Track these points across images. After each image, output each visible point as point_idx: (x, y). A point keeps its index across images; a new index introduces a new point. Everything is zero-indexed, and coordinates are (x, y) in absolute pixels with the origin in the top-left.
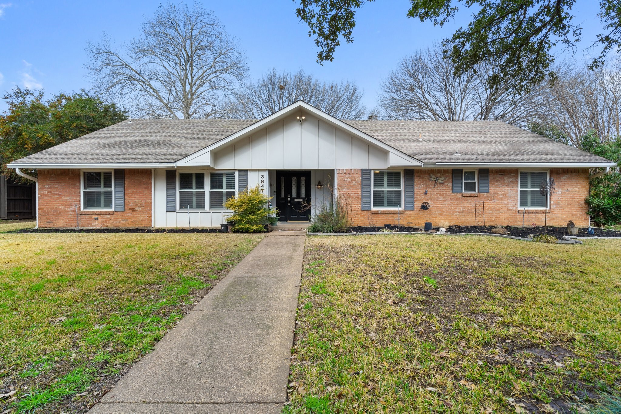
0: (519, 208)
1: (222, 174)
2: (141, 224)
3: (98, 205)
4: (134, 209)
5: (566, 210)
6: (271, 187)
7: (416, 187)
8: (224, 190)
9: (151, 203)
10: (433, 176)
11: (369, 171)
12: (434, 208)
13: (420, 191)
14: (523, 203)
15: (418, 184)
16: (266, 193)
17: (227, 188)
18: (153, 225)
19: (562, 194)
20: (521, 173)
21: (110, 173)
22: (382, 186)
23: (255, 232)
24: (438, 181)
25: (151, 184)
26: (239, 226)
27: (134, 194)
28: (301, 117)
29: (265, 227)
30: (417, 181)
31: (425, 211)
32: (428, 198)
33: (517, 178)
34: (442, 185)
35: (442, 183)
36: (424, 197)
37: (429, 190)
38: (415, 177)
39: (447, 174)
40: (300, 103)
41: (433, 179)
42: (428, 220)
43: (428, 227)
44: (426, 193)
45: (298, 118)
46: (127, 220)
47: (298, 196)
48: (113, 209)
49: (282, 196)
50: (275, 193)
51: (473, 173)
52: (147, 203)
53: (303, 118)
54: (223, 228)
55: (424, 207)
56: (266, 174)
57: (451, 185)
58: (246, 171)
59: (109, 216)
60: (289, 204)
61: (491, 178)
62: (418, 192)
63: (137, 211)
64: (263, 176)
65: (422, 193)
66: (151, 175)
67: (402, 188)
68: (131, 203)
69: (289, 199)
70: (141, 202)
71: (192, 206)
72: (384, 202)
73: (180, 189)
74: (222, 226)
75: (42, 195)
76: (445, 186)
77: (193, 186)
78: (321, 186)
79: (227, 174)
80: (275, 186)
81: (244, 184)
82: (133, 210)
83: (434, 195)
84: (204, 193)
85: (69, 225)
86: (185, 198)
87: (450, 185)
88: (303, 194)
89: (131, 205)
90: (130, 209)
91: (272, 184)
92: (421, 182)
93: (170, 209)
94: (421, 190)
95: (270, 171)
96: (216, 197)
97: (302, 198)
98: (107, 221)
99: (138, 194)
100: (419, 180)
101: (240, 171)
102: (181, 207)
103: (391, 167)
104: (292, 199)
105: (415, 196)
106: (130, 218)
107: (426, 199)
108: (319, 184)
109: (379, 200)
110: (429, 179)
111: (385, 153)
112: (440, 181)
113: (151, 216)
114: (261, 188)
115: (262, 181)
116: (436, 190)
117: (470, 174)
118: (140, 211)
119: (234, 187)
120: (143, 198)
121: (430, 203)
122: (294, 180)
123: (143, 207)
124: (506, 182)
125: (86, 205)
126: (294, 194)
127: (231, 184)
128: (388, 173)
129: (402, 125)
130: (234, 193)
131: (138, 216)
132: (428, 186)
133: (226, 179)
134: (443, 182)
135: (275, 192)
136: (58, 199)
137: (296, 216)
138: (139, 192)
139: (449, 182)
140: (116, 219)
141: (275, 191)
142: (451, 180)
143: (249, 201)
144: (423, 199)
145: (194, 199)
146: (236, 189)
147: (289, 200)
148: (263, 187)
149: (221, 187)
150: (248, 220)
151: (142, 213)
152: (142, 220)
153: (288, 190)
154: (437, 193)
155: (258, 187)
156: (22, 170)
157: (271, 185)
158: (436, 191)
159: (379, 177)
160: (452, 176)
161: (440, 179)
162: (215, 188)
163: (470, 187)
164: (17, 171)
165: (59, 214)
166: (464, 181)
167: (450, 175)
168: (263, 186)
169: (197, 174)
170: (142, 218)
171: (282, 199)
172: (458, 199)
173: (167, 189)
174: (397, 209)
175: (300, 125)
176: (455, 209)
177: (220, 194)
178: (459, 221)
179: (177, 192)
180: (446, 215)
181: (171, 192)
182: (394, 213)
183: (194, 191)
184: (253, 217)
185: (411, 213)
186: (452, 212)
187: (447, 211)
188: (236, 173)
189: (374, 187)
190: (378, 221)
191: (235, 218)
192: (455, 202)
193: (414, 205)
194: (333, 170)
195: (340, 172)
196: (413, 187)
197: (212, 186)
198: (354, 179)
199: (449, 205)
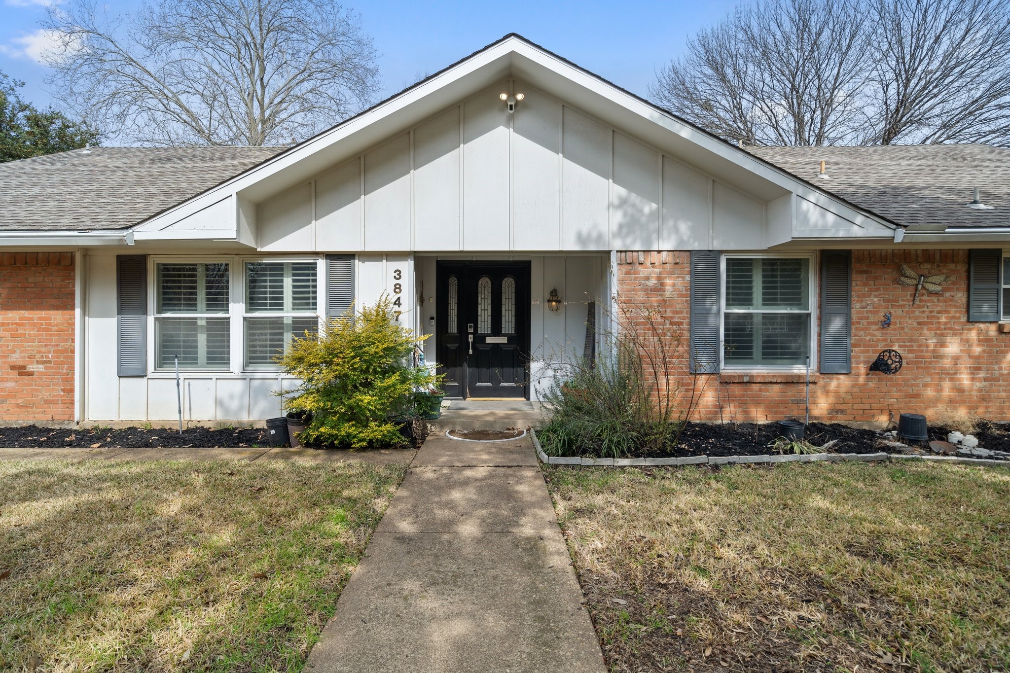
1: (279, 268)
2: (44, 413)
4: (24, 367)
6: (421, 306)
7: (856, 306)
8: (288, 313)
9: (73, 352)
10: (909, 272)
11: (712, 256)
12: (912, 369)
13: (867, 318)
15: (864, 295)
16: (407, 320)
17: (296, 307)
18: (77, 416)
22: (747, 301)
23: (373, 446)
24: (923, 287)
25: (72, 294)
26: (322, 430)
27: (23, 325)
28: (512, 95)
29: (403, 431)
30: (858, 285)
31: (884, 376)
32: (893, 337)
34: (935, 299)
35: (936, 294)
36: (879, 335)
37: (896, 312)
38: (854, 276)
39: (952, 266)
40: (513, 45)
41: (908, 281)
44: (886, 323)
45: (504, 97)
46: (4, 399)
47: (496, 330)
49: (453, 328)
50: (434, 322)
52: (62, 352)
53: (520, 97)
54: (273, 432)
55: (880, 366)
56: (407, 267)
57: (964, 300)
58: (349, 256)
60: (471, 352)
62: (861, 318)
63: (31, 374)
64: (398, 272)
65: (875, 324)
66: (74, 270)
67: (812, 307)
68: (14, 352)
69: (471, 338)
70: (43, 349)
71: (196, 359)
72: (751, 348)
73: (159, 312)
74: (272, 423)
76: (945, 301)
77: (199, 302)
78: (558, 301)
79: (297, 269)
80: (433, 301)
81: (343, 295)
82: (21, 371)
83: (912, 329)
84: (226, 322)
86: (171, 336)
87: (961, 297)
88: (508, 324)
89: (16, 358)
90: (13, 368)
91: (424, 296)
92: (870, 290)
93: (130, 369)
94: (871, 312)
95: (420, 259)
96: (266, 334)
97: (505, 335)
99: (35, 325)
100: (865, 285)
101: (330, 256)
102: (163, 360)
103: (786, 245)
104: (480, 339)
105: (853, 332)
106: (12, 395)
107: (885, 340)
108: (554, 296)
109: (742, 342)
110: (896, 281)
111: (765, 203)
112: (932, 287)
113: (72, 391)
114: (392, 308)
115: (398, 288)
116: (917, 313)
118: (42, 374)
119: (315, 304)
120: (51, 335)
121: (902, 353)
122: (485, 285)
123: (50, 362)
126: (484, 323)
127: (305, 298)
128: (765, 262)
130: (315, 322)
131: (37, 390)
132: (892, 302)
133: (294, 281)
134: (939, 288)
135: (432, 318)
137: (489, 384)
138: (40, 319)
139: (958, 290)
141: (435, 316)
142: (963, 285)
143: (354, 348)
144: (878, 340)
145: (202, 340)
146: (321, 311)
147: (471, 340)
148: (399, 305)
149: (278, 304)
150: (351, 408)
151: (48, 381)
152: (46, 401)
153: (469, 314)
154: (919, 323)
155: (386, 305)
157: (421, 299)
158: (918, 317)
159: (742, 275)
160: (968, 271)
161: (930, 279)
162: (262, 306)
166: (1003, 286)
167: (962, 268)
168: (398, 302)
169: (207, 267)
170: (46, 395)
171: (453, 338)
172: (985, 340)
173: (121, 311)
174: (799, 369)
175: (510, 121)
176: (974, 370)
177: (277, 324)
178: (993, 407)
179: (151, 320)
180: (947, 390)
181: (132, 319)
182: (791, 382)
183: (202, 315)
184: (367, 399)
185: (840, 383)
186: (965, 379)
187: (952, 376)
188: (322, 265)
189: (728, 304)
190: (743, 404)
191: (309, 404)
192: (977, 350)
193: (848, 360)
194: (606, 255)
195: (629, 259)
196: (848, 304)
197: (253, 303)
198: (668, 281)
199: (956, 358)
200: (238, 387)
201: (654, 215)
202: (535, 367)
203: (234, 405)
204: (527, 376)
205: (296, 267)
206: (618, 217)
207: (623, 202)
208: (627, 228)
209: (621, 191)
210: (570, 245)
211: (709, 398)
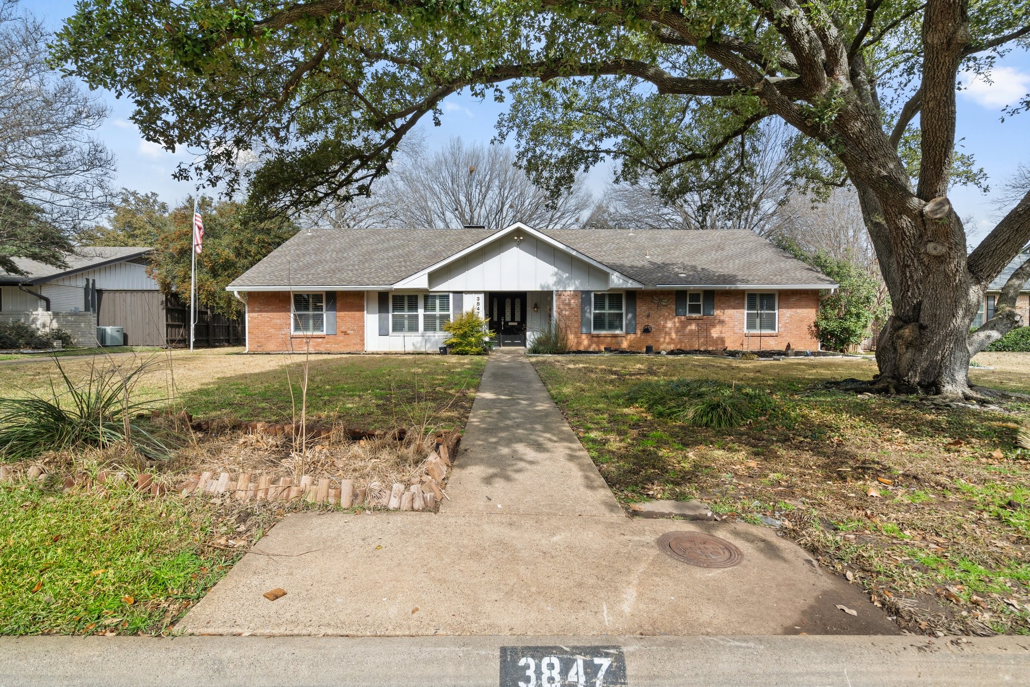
0: (746, 331)
1: (435, 296)
2: (353, 348)
3: (306, 328)
5: (795, 333)
7: (638, 310)
8: (438, 312)
9: (363, 327)
10: (655, 298)
11: (588, 292)
12: (656, 331)
13: (642, 314)
14: (751, 326)
15: (640, 306)
16: (481, 315)
17: (441, 310)
18: (365, 349)
19: (791, 317)
20: (749, 295)
21: (322, 295)
22: (603, 308)
24: (661, 304)
25: (363, 306)
26: (459, 348)
27: (346, 317)
28: (519, 237)
29: (482, 350)
30: (639, 304)
31: (648, 334)
32: (651, 321)
33: (744, 300)
34: (665, 307)
36: (646, 320)
37: (652, 312)
38: (637, 300)
39: (671, 297)
40: (519, 225)
41: (655, 301)
42: (650, 342)
43: (649, 350)
44: (648, 316)
45: (516, 239)
46: (339, 343)
47: (513, 320)
48: (325, 333)
49: (495, 319)
51: (698, 295)
52: (359, 326)
53: (521, 239)
54: (442, 351)
55: (645, 331)
56: (482, 296)
58: (461, 292)
59: (320, 340)
60: (503, 328)
61: (716, 300)
62: (639, 314)
63: (349, 334)
64: (478, 298)
65: (644, 316)
66: (364, 298)
67: (624, 311)
68: (342, 326)
69: (503, 322)
70: (353, 326)
71: (405, 329)
72: (604, 325)
73: (393, 312)
74: (440, 348)
75: (252, 318)
76: (668, 308)
77: (405, 309)
78: (537, 308)
81: (459, 305)
82: (345, 333)
83: (656, 318)
84: (417, 316)
85: (280, 349)
86: (397, 321)
87: (674, 307)
88: (518, 318)
89: (343, 329)
90: (342, 332)
92: (643, 304)
93: (383, 332)
94: (643, 312)
95: (485, 293)
96: (431, 320)
97: (516, 322)
98: (318, 345)
99: (350, 317)
100: (641, 303)
101: (454, 292)
102: (394, 330)
103: (612, 289)
104: (506, 323)
105: (637, 319)
106: (342, 342)
107: (648, 322)
108: (536, 306)
109: (599, 323)
110: (652, 302)
111: (605, 276)
112: (664, 304)
113: (364, 340)
114: (476, 311)
115: (478, 304)
117: (695, 296)
118: (352, 334)
119: (448, 310)
120: (356, 321)
121: (653, 326)
122: (508, 303)
123: (356, 330)
124: (732, 304)
125: (297, 328)
126: (508, 317)
127: (445, 307)
128: (609, 295)
129: (631, 237)
130: (448, 316)
131: (350, 340)
132: (650, 309)
133: (440, 301)
134: (666, 304)
136: (268, 322)
137: (510, 341)
138: (351, 315)
139: (673, 304)
140: (327, 343)
143: (465, 324)
144: (646, 322)
145: (406, 322)
146: (451, 312)
147: (503, 324)
148: (479, 310)
149: (434, 309)
150: (468, 342)
151: (355, 337)
152: (354, 344)
153: (502, 313)
154: (659, 316)
155: (474, 309)
156: (239, 293)
157: (486, 307)
158: (658, 314)
159: (600, 299)
160: (676, 298)
161: (663, 301)
162: (429, 310)
163: (695, 309)
164: (236, 293)
165: (269, 337)
166: (688, 303)
167: (674, 297)
168: (478, 308)
169: (409, 296)
170: (354, 342)
171: (495, 322)
172: (681, 322)
173: (380, 312)
174: (618, 332)
175: (518, 245)
176: (676, 333)
177: (434, 317)
178: (683, 345)
179: (390, 315)
180: (667, 339)
181: (383, 315)
182: (615, 336)
183: (406, 313)
184: (473, 339)
185: (631, 337)
186: (674, 335)
187: (670, 334)
188: (451, 295)
189: (595, 309)
190: (598, 344)
191: (454, 340)
192: (677, 325)
193: (635, 329)
194: (552, 292)
195: (559, 294)
196: (636, 310)
197: (426, 309)
198: (572, 301)
199: (671, 329)
200: (420, 339)
201: (567, 278)
202: (528, 334)
203: (418, 345)
204: (525, 339)
205: (440, 296)
206: (555, 279)
207: (556, 274)
208: (559, 282)
209: (556, 269)
210: (539, 289)
211: (586, 342)
